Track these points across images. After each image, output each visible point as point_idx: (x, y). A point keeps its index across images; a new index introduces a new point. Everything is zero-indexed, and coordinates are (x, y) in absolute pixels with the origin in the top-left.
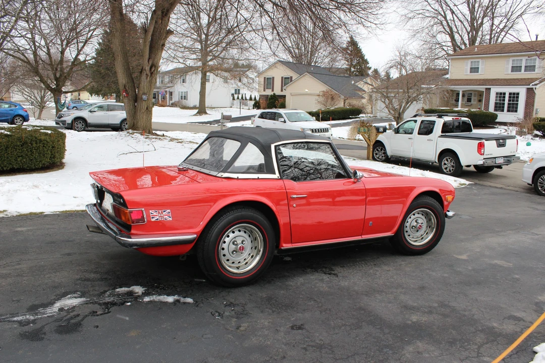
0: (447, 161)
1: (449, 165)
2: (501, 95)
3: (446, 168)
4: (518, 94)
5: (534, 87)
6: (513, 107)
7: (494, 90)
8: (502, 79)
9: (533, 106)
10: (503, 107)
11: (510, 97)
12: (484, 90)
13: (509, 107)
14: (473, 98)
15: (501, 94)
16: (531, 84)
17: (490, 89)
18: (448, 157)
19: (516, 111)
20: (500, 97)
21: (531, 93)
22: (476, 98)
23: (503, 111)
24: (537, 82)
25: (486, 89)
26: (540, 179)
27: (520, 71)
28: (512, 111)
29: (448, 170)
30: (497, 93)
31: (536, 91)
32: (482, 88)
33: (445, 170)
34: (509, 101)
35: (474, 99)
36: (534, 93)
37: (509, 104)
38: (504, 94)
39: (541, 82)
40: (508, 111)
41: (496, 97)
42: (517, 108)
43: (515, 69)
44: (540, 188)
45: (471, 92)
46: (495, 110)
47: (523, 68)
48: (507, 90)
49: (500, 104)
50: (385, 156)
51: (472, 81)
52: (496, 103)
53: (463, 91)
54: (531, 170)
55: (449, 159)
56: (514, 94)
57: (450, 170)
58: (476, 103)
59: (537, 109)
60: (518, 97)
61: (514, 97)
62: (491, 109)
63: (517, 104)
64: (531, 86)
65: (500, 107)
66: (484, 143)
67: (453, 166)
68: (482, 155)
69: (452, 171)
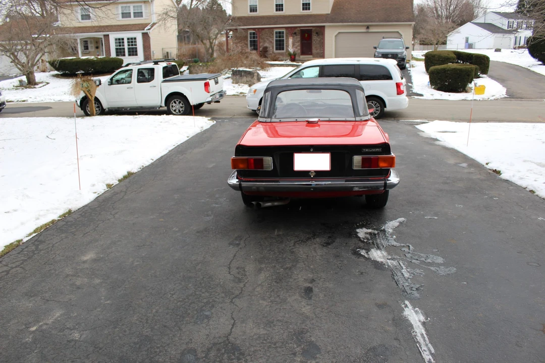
0: (175, 103)
1: (178, 107)
2: (120, 41)
3: (175, 111)
4: (135, 39)
5: (148, 31)
6: (133, 52)
7: (113, 36)
8: (115, 26)
9: (150, 48)
10: (124, 52)
11: (128, 42)
12: (103, 37)
13: (129, 52)
14: (89, 45)
15: (119, 39)
16: (145, 29)
17: (108, 35)
18: (175, 100)
19: (137, 55)
20: (120, 43)
21: (146, 36)
22: (93, 45)
23: (124, 55)
24: (149, 27)
25: (104, 36)
27: (130, 17)
28: (133, 55)
29: (177, 111)
30: (116, 39)
31: (150, 35)
32: (100, 35)
33: (174, 112)
34: (129, 45)
35: (92, 47)
36: (149, 37)
37: (129, 49)
38: (123, 39)
39: (152, 27)
40: (129, 55)
41: (116, 43)
42: (136, 51)
43: (126, 15)
45: (86, 40)
46: (117, 55)
47: (132, 15)
48: (125, 35)
49: (120, 49)
50: (99, 110)
51: (87, 29)
52: (117, 49)
53: (81, 39)
56: (132, 39)
57: (179, 111)
58: (93, 50)
59: (153, 52)
60: (135, 42)
61: (132, 41)
62: (113, 55)
63: (136, 48)
64: (145, 31)
65: (120, 52)
66: (208, 83)
67: (182, 107)
68: (209, 92)
69: (182, 112)
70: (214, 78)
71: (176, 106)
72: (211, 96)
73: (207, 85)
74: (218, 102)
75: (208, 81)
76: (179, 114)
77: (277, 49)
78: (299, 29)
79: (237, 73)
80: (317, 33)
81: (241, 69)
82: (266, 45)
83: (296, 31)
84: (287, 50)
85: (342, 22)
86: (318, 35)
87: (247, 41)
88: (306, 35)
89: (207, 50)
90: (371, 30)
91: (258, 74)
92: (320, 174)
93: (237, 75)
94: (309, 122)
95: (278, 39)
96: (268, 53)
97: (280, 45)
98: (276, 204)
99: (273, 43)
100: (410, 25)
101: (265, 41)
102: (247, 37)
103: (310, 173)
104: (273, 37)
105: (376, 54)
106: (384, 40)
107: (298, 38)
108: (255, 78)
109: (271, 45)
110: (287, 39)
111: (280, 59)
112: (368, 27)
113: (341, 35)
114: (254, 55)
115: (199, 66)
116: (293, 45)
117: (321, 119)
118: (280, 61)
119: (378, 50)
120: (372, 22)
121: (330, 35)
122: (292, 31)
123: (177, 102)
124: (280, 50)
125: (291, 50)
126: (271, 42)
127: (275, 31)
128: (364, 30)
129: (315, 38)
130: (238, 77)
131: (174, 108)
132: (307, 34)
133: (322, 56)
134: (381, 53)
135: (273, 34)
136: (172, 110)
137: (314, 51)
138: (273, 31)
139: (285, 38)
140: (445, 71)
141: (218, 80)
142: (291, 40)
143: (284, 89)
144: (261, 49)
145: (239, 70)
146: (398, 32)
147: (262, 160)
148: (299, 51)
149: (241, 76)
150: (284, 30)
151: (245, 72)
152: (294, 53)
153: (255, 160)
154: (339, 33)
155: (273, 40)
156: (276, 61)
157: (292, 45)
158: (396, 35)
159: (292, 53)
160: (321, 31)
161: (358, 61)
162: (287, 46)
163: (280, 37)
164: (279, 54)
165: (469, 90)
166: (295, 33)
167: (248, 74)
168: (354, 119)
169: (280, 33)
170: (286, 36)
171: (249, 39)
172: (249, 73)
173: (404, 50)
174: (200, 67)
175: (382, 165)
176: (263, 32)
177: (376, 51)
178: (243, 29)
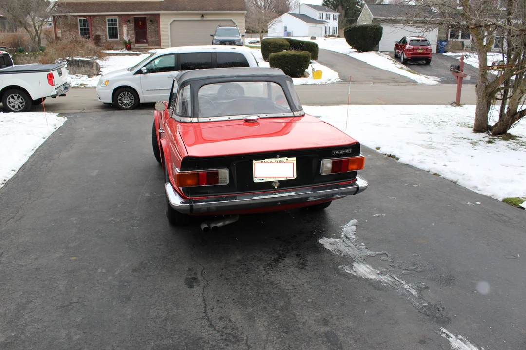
0: (13, 97)
1: (16, 102)
3: (13, 107)
18: (13, 95)
26: (119, 97)
29: (16, 107)
33: (12, 109)
44: (120, 105)
54: (109, 91)
55: (16, 96)
57: (19, 107)
66: (52, 74)
67: (22, 103)
68: (53, 85)
69: (22, 108)
70: (57, 70)
71: (14, 101)
72: (56, 89)
73: (50, 77)
74: (64, 95)
75: (51, 72)
76: (19, 110)
77: (110, 38)
78: (132, 16)
79: (74, 63)
80: (151, 21)
81: (78, 59)
82: (99, 33)
83: (129, 18)
84: (122, 39)
85: (177, 10)
86: (152, 23)
87: (77, 29)
88: (140, 23)
89: (33, 39)
90: (206, 18)
91: (97, 64)
92: (285, 184)
93: (74, 65)
94: (247, 121)
95: (111, 27)
96: (101, 41)
97: (113, 33)
98: (227, 222)
99: (106, 31)
100: (243, 14)
101: (97, 29)
102: (77, 25)
103: (273, 184)
104: (106, 25)
105: (214, 42)
106: (220, 27)
107: (132, 26)
108: (95, 67)
109: (104, 34)
110: (121, 26)
111: (115, 48)
112: (202, 16)
113: (176, 24)
114: (90, 45)
115: (26, 55)
116: (128, 33)
117: (261, 116)
118: (115, 50)
119: (215, 38)
120: (206, 10)
121: (166, 23)
122: (125, 19)
123: (16, 97)
124: (113, 38)
125: (126, 38)
126: (104, 30)
127: (107, 19)
128: (199, 18)
129: (150, 27)
130: (75, 68)
131: (12, 104)
132: (141, 21)
133: (158, 44)
134: (219, 40)
135: (105, 22)
136: (10, 106)
137: (149, 39)
138: (105, 19)
139: (118, 26)
140: (285, 57)
141: (61, 71)
142: (125, 28)
143: (207, 81)
144: (93, 37)
145: (76, 60)
146: (231, 20)
147: (217, 174)
148: (134, 39)
149: (79, 66)
150: (117, 18)
151: (83, 61)
152: (129, 41)
153: (208, 174)
154: (174, 21)
155: (106, 28)
156: (110, 49)
157: (126, 33)
158: (231, 23)
159: (127, 41)
160: (155, 19)
161: (214, 48)
162: (122, 34)
163: (113, 25)
164: (113, 42)
165: (307, 75)
166: (129, 21)
167: (86, 64)
168: (291, 114)
169: (112, 20)
170: (119, 24)
171: (79, 27)
172: (88, 63)
173: (240, 38)
174: (26, 57)
175: (352, 167)
176: (95, 19)
177: (214, 39)
178: (74, 16)
